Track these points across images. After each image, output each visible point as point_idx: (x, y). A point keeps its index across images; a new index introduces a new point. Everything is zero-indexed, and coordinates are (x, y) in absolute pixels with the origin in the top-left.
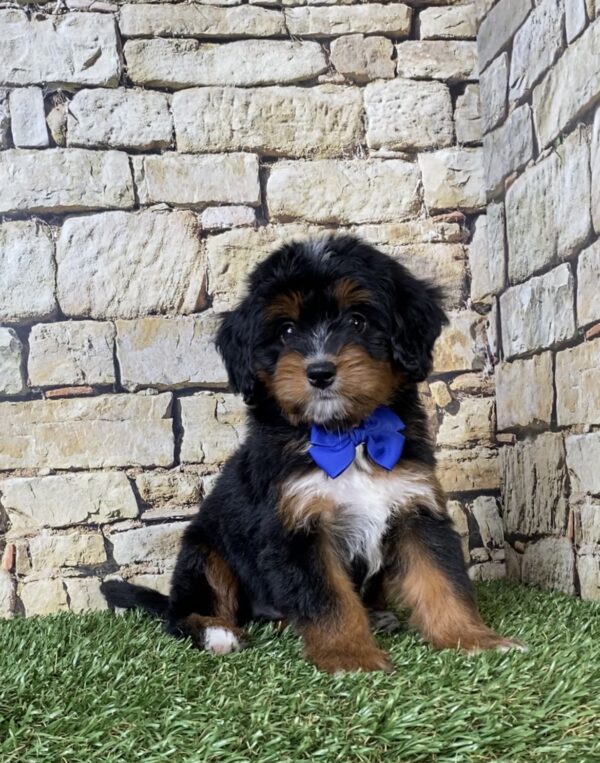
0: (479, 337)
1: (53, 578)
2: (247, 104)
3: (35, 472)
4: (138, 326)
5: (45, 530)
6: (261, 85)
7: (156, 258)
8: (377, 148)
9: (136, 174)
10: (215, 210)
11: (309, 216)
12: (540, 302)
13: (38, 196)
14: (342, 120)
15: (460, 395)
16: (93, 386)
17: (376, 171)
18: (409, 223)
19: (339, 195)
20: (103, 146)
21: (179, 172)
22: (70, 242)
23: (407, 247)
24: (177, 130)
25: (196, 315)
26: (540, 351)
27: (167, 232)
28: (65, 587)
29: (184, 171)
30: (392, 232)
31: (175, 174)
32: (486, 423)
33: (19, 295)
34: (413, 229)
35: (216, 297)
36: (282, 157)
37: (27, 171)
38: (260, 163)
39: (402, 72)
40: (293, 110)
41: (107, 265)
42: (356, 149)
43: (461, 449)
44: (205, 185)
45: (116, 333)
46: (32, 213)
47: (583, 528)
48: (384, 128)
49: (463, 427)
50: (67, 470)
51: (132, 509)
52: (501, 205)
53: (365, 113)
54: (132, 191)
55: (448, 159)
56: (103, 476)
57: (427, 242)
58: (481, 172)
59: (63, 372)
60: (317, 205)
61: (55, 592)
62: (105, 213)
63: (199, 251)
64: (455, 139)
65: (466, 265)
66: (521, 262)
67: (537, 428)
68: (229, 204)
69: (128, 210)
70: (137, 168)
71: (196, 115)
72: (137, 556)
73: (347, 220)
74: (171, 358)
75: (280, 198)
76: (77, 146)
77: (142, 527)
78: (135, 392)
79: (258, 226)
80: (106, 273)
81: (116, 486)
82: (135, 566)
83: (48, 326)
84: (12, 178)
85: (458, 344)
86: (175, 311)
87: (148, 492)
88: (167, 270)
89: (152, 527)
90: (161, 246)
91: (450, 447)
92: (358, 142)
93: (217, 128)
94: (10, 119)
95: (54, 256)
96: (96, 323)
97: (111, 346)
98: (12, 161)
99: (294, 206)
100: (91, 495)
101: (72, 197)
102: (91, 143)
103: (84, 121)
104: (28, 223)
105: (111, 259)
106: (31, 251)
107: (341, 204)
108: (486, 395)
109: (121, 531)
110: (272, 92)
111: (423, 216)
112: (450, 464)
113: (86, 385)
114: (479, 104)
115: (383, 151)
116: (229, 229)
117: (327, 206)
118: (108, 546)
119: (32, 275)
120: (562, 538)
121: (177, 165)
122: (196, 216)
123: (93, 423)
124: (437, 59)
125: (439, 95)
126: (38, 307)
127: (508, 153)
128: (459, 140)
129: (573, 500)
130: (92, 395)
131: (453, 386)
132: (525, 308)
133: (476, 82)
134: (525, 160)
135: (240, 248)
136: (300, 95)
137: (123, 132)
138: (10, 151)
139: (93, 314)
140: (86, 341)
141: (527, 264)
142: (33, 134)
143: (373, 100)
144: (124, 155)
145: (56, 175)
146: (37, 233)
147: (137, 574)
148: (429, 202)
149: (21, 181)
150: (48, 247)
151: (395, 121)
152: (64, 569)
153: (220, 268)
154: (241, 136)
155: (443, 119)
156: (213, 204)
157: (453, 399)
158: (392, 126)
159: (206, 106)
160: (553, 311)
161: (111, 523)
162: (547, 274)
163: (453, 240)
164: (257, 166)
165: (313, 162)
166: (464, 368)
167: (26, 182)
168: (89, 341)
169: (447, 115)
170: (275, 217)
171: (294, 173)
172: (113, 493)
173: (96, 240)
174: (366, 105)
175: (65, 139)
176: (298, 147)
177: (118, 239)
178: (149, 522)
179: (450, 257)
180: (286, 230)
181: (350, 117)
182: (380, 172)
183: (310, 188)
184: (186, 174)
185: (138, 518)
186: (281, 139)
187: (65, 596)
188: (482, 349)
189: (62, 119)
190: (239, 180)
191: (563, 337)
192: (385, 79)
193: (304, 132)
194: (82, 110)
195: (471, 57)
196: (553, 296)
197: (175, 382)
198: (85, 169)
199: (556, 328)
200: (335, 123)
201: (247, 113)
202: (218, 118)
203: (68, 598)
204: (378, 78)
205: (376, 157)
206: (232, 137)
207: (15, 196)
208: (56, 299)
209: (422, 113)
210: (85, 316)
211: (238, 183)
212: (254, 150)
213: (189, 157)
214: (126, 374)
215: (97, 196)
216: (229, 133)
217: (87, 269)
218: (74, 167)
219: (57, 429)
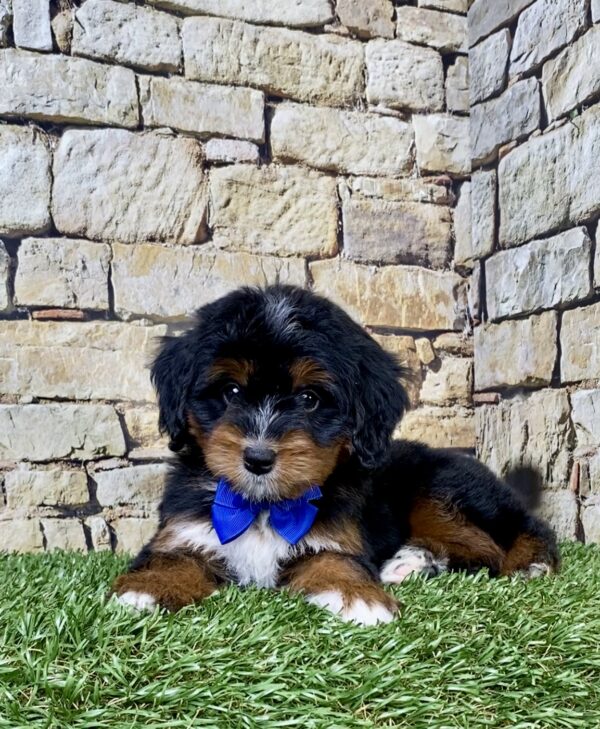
0: (460, 298)
1: (29, 518)
2: (256, 41)
3: (16, 399)
4: (135, 251)
5: (23, 464)
6: (270, 24)
7: (157, 183)
8: (375, 103)
9: (142, 94)
10: (220, 142)
11: (310, 160)
12: (543, 264)
13: (36, 101)
14: (345, 72)
15: (442, 353)
16: (84, 311)
17: (374, 125)
18: (402, 181)
19: (339, 144)
20: (109, 60)
21: (186, 98)
22: (69, 155)
23: (400, 204)
24: (185, 56)
25: (195, 247)
26: (539, 311)
27: (171, 158)
28: (42, 528)
29: (191, 98)
30: (386, 187)
31: (182, 100)
32: (464, 383)
33: (10, 205)
34: (405, 187)
35: (216, 231)
36: (287, 98)
37: (27, 74)
38: (265, 101)
39: (400, 35)
40: (300, 54)
41: (106, 183)
42: (355, 101)
43: (442, 406)
44: (210, 115)
45: (112, 257)
46: (30, 119)
47: (592, 479)
48: (382, 85)
49: (443, 385)
50: (52, 400)
51: (118, 446)
52: (492, 172)
53: (366, 68)
54: (136, 111)
55: (439, 124)
56: (89, 408)
57: (417, 201)
58: (467, 141)
59: (53, 293)
60: (318, 151)
61: (31, 533)
62: (107, 130)
63: (201, 182)
64: (445, 106)
65: (451, 227)
66: (517, 227)
67: (532, 385)
68: (234, 138)
69: (132, 129)
70: (143, 88)
71: (205, 43)
72: (121, 497)
73: (346, 170)
74: (167, 289)
75: (283, 138)
76: (82, 56)
77: (128, 466)
78: (129, 321)
79: (261, 164)
80: (105, 193)
81: (104, 421)
82: (119, 508)
83: (40, 241)
84: (10, 79)
85: (442, 304)
86: (174, 240)
87: (136, 429)
88: (168, 197)
89: (139, 467)
90: (163, 171)
91: (432, 404)
92: (358, 95)
93: (225, 60)
94: (12, 16)
95: (50, 168)
96: (91, 243)
97: (107, 270)
98: (11, 62)
99: (296, 149)
100: (76, 428)
101: (74, 108)
102: (97, 55)
103: (91, 31)
104: (25, 128)
105: (111, 178)
106: (26, 160)
107: (340, 154)
108: (465, 356)
109: (106, 470)
110: (280, 33)
111: (415, 175)
112: (431, 421)
113: (77, 309)
114: (468, 76)
115: (381, 108)
116: (232, 163)
117: (327, 153)
118: (92, 486)
119: (26, 184)
120: (561, 491)
121: (184, 91)
122: (200, 146)
123: (83, 350)
124: (432, 28)
125: (434, 61)
126: (30, 219)
127: (505, 123)
128: (449, 107)
129: (577, 453)
130: (82, 320)
131: (436, 344)
132: (521, 271)
133: (465, 55)
134: (528, 130)
135: (242, 184)
136: (307, 40)
137: (131, 49)
138: (10, 50)
139: (89, 234)
140: (80, 262)
141: (526, 228)
142: (36, 36)
143: (374, 56)
144: (130, 73)
145: (57, 83)
146: (34, 140)
147: (121, 517)
148: (421, 163)
149: (20, 84)
150: (45, 157)
151: (393, 80)
152: (41, 508)
153: (222, 202)
154: (248, 71)
155: (435, 85)
156: (218, 135)
157: (436, 357)
158: (390, 85)
159: (215, 37)
160: (560, 272)
161: (96, 460)
162: (553, 238)
163: (441, 202)
164: (262, 103)
165: (317, 109)
166: (447, 328)
167: (25, 85)
168: (83, 262)
169: (440, 83)
170: (278, 157)
171: (298, 115)
172: (99, 428)
173: (96, 157)
174: (367, 60)
175: (69, 47)
176: (302, 91)
177: (119, 158)
178: (137, 462)
179: (437, 218)
180: (288, 171)
181: (351, 69)
182: (378, 128)
183: (312, 133)
184: (193, 101)
185: (124, 456)
186: (287, 80)
187: (42, 537)
188: (462, 311)
189: (69, 25)
190: (245, 115)
191: (573, 297)
192: (386, 38)
193: (309, 77)
194: (90, 19)
195: (462, 31)
196: (562, 258)
197: (170, 314)
198: (89, 80)
199: (563, 289)
200: (338, 73)
201: (255, 50)
202: (227, 50)
203: (45, 541)
204: (379, 36)
205: (374, 112)
206: (239, 71)
207: (12, 98)
208: (50, 214)
209: (417, 77)
210: (80, 235)
211: (244, 118)
212: (260, 88)
213: (197, 84)
214: (120, 302)
215: (101, 111)
216: (237, 66)
217: (85, 185)
218: (77, 77)
219: (42, 354)
